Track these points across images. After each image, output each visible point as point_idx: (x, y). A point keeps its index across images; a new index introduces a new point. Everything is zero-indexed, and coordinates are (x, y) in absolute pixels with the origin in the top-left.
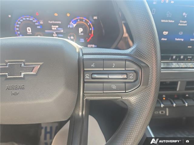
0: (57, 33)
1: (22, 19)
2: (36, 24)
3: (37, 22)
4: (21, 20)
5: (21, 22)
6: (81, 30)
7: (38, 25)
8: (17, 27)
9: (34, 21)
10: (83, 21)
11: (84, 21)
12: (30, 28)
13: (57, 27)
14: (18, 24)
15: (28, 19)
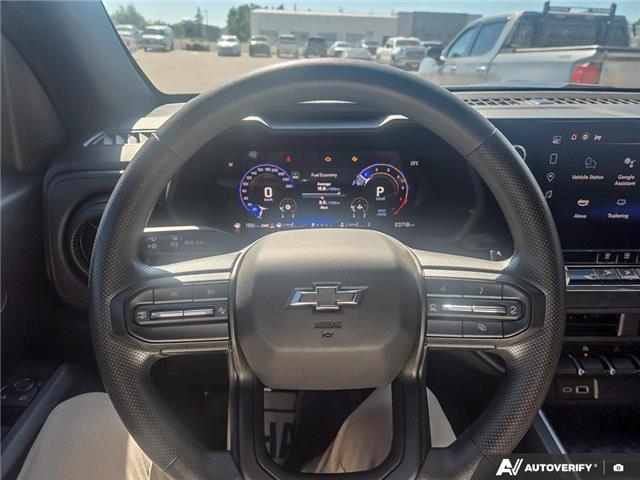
0: (326, 199)
1: (256, 170)
2: (284, 179)
3: (286, 176)
4: (254, 173)
5: (253, 176)
6: (380, 190)
7: (288, 183)
8: (243, 187)
9: (280, 174)
10: (386, 171)
11: (389, 170)
12: (271, 189)
13: (328, 184)
14: (246, 180)
15: (268, 169)
